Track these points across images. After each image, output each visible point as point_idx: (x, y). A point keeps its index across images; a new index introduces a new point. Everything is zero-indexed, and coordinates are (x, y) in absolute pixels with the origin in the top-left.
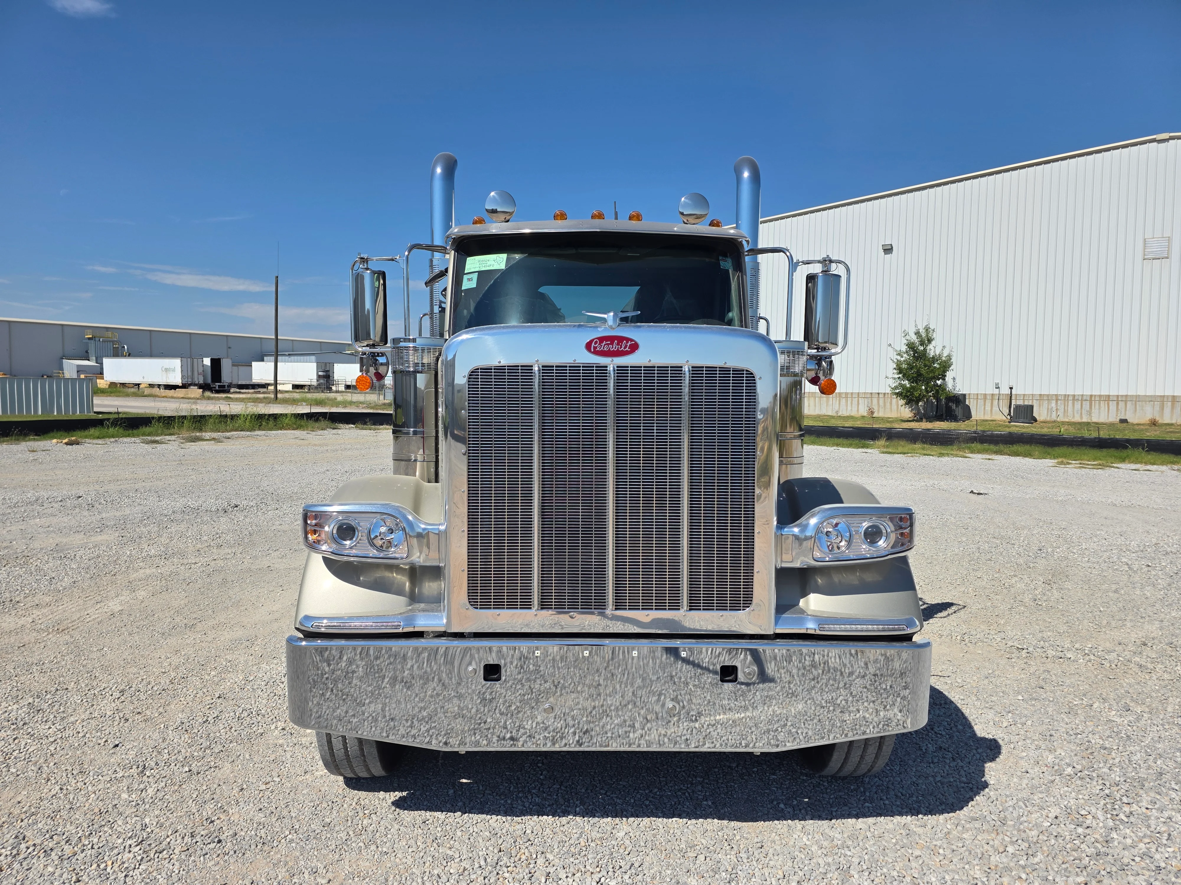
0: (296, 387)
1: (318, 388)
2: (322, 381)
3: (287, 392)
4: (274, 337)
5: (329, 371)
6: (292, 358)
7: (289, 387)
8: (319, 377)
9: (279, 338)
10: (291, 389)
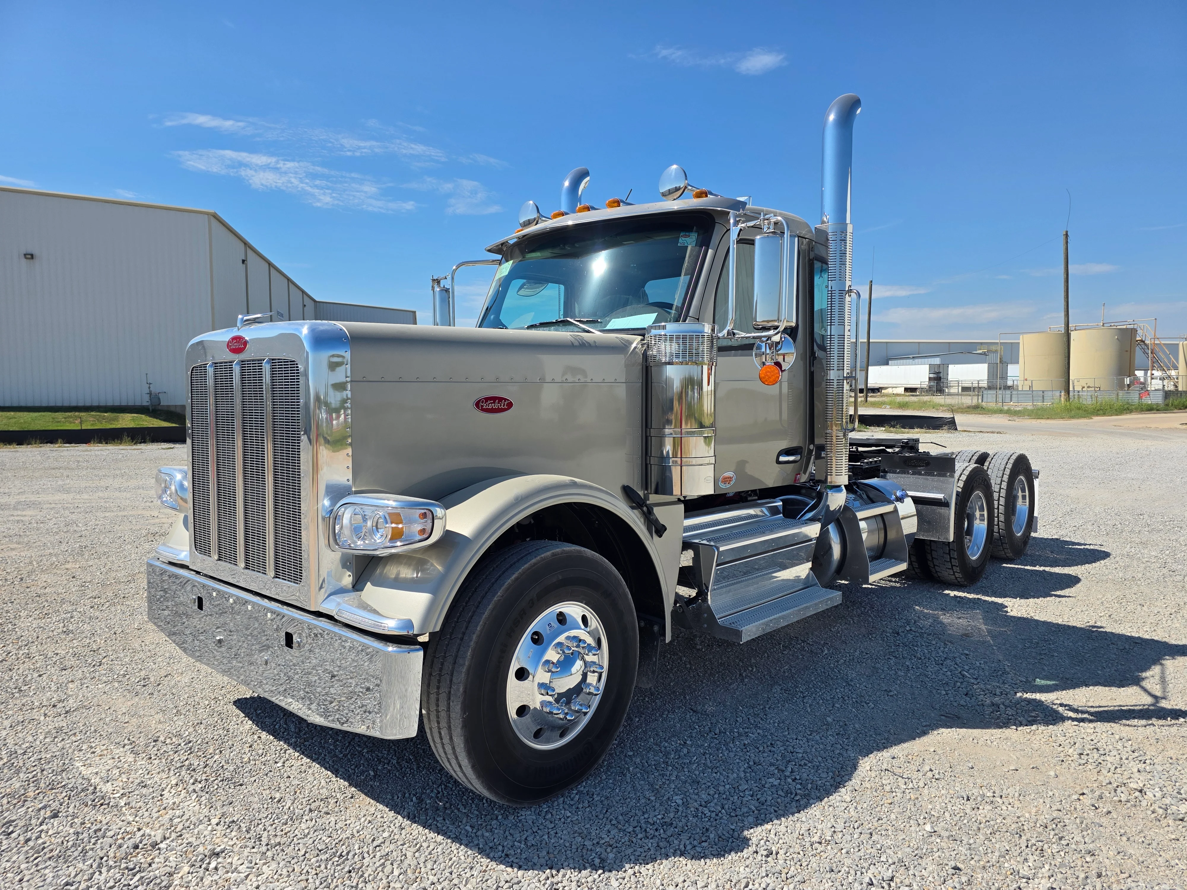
0: (906, 390)
1: (929, 391)
2: (932, 384)
3: (898, 395)
4: (866, 340)
5: (940, 373)
6: (916, 360)
7: (901, 391)
8: (930, 379)
9: (871, 341)
10: (903, 393)
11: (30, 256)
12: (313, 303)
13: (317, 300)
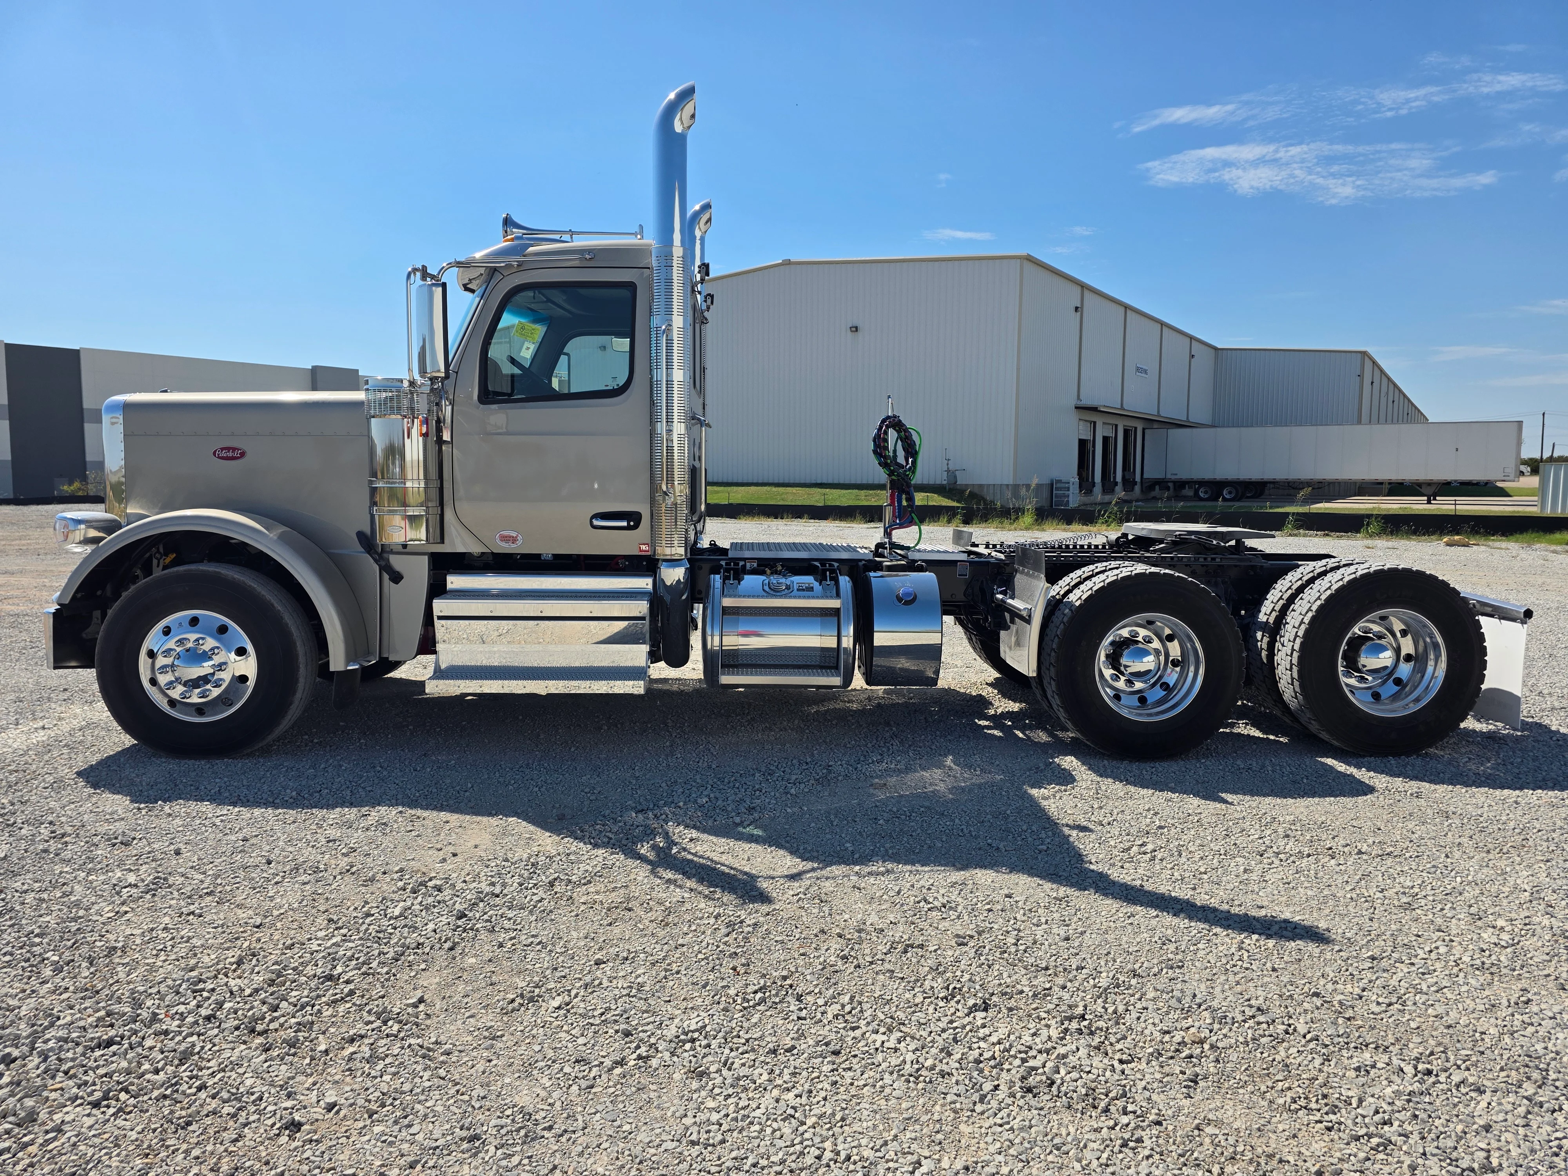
11: (855, 329)
12: (1213, 351)
13: (1219, 346)
